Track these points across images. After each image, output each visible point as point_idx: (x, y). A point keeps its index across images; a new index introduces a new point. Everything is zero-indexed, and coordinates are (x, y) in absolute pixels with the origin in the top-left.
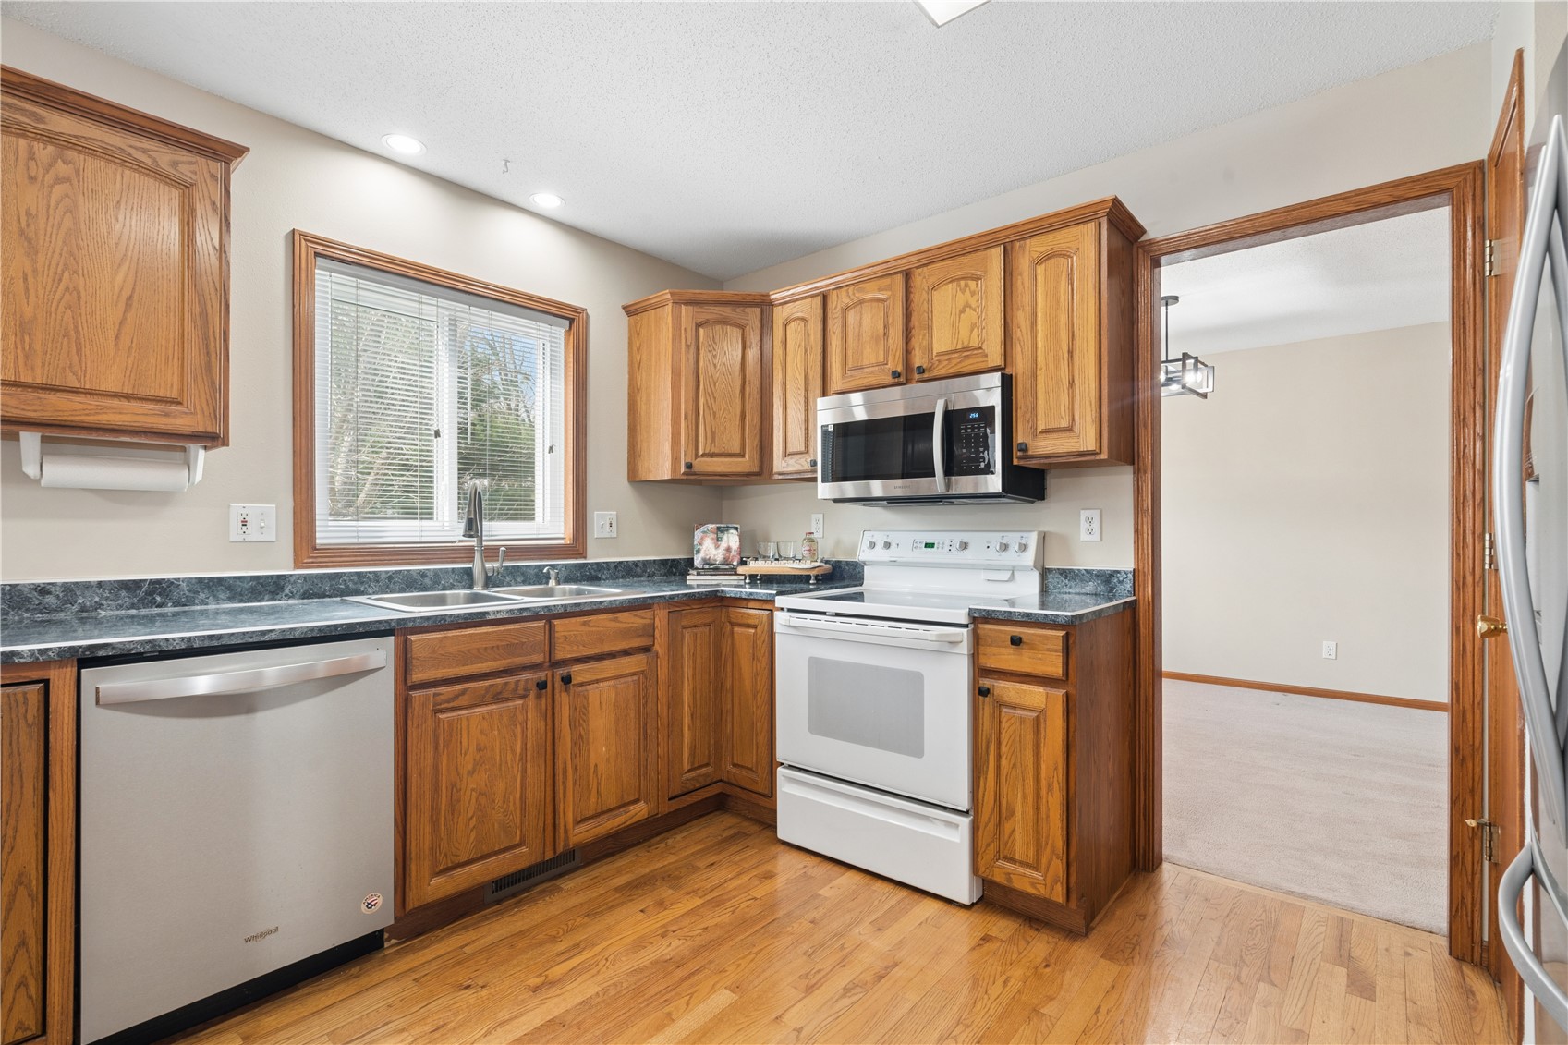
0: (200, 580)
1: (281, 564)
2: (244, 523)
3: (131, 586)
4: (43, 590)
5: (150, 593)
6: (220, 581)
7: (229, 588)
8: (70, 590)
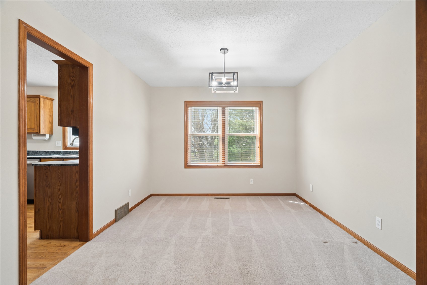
0: (52, 151)
1: (61, 149)
2: (57, 144)
3: (45, 151)
4: (38, 151)
5: (47, 152)
6: (53, 151)
7: (55, 152)
8: (40, 151)
